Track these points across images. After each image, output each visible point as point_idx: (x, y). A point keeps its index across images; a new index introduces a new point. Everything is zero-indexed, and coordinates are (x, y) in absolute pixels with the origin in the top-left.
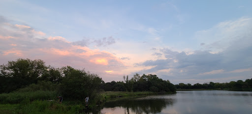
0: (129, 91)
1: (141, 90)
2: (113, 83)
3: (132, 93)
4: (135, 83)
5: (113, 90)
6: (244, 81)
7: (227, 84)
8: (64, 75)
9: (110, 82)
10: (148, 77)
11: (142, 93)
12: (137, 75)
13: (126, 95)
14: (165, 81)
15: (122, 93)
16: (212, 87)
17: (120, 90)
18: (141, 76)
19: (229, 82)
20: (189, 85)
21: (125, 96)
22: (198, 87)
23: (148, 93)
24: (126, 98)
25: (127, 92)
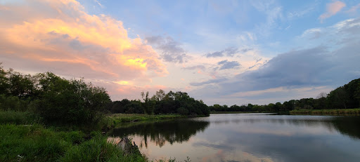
0: (149, 113)
1: (165, 113)
2: (125, 101)
3: (153, 116)
4: (158, 103)
5: (124, 111)
6: (282, 103)
7: (266, 106)
8: (40, 86)
9: (121, 100)
10: (176, 94)
11: (166, 116)
12: (161, 91)
13: (144, 118)
14: (197, 102)
15: (138, 116)
16: (250, 109)
17: (135, 112)
18: (166, 93)
19: (267, 104)
20: (226, 107)
21: (143, 120)
22: (235, 109)
23: (175, 116)
24: (143, 122)
25: (146, 115)
